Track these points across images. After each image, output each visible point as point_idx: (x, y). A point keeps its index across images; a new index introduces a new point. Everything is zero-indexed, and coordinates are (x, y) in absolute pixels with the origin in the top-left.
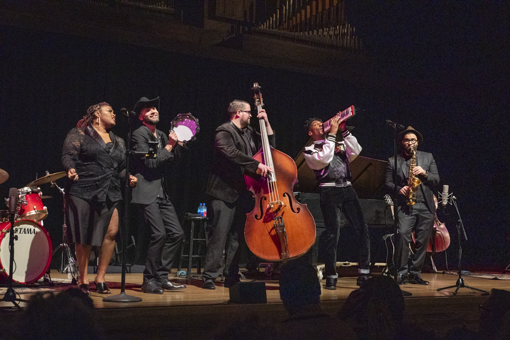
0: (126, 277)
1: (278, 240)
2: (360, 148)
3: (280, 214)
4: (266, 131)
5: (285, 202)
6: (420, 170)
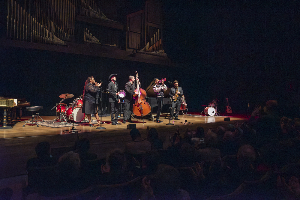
0: (102, 118)
1: (141, 111)
2: (167, 88)
3: (141, 105)
4: (138, 83)
5: (143, 102)
6: (179, 93)
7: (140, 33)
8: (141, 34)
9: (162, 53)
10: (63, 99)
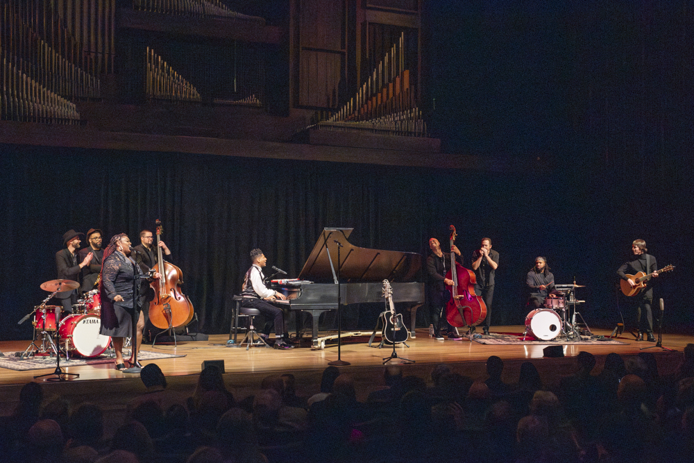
3: (168, 301)
7: (338, 52)
8: (343, 54)
9: (402, 121)
10: (50, 293)
